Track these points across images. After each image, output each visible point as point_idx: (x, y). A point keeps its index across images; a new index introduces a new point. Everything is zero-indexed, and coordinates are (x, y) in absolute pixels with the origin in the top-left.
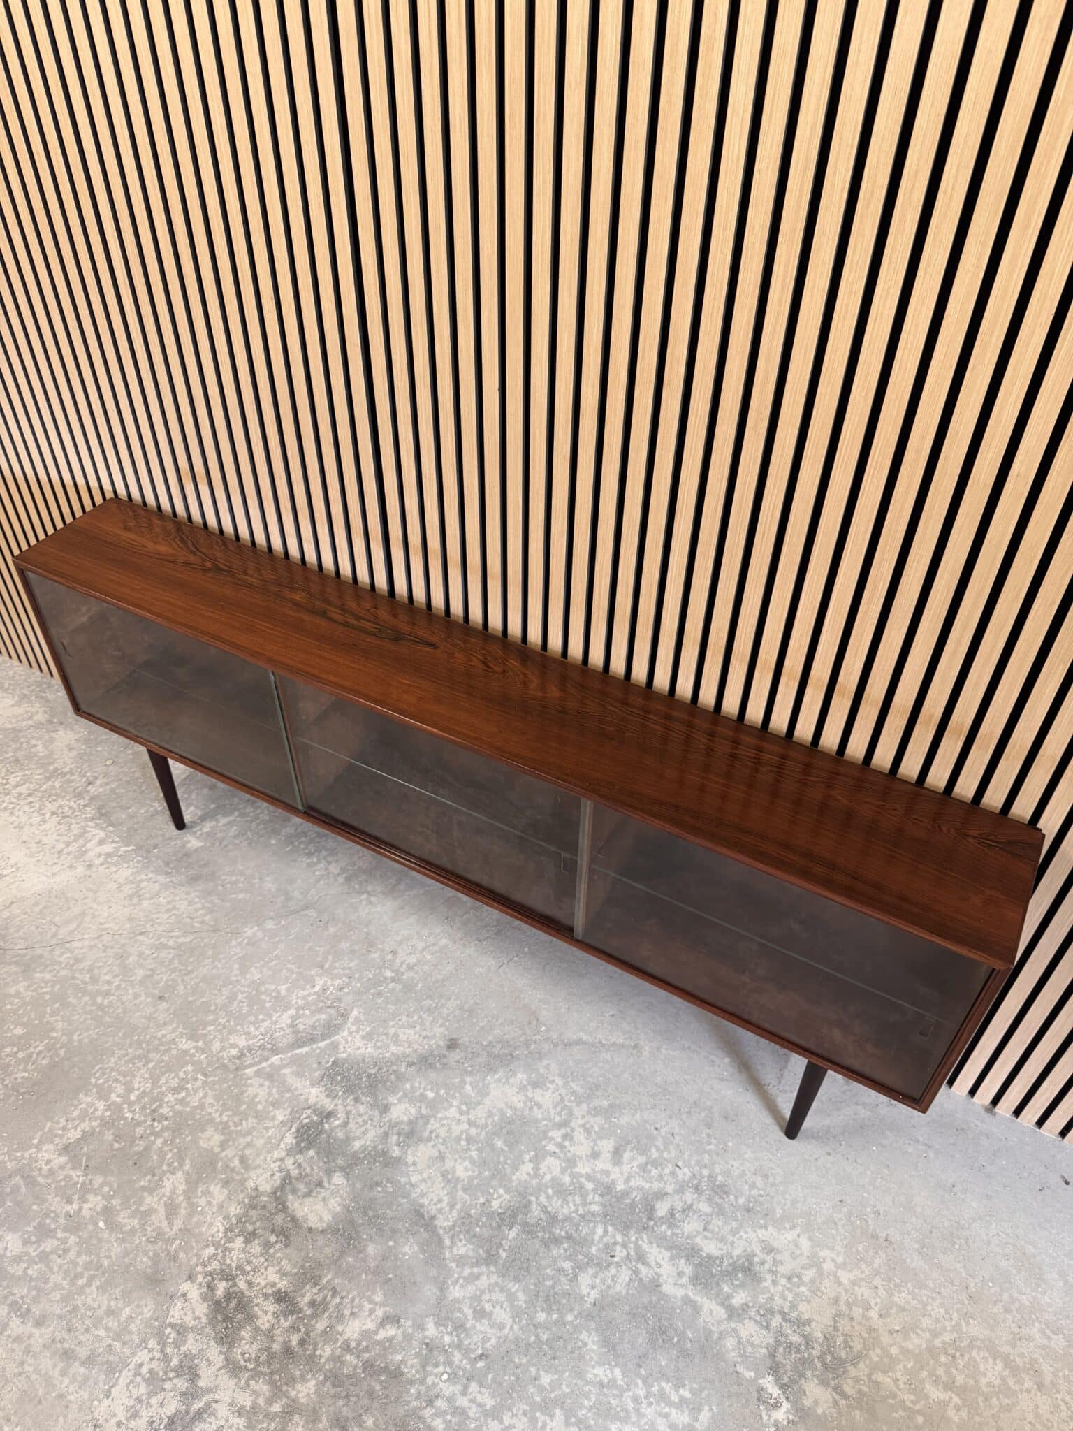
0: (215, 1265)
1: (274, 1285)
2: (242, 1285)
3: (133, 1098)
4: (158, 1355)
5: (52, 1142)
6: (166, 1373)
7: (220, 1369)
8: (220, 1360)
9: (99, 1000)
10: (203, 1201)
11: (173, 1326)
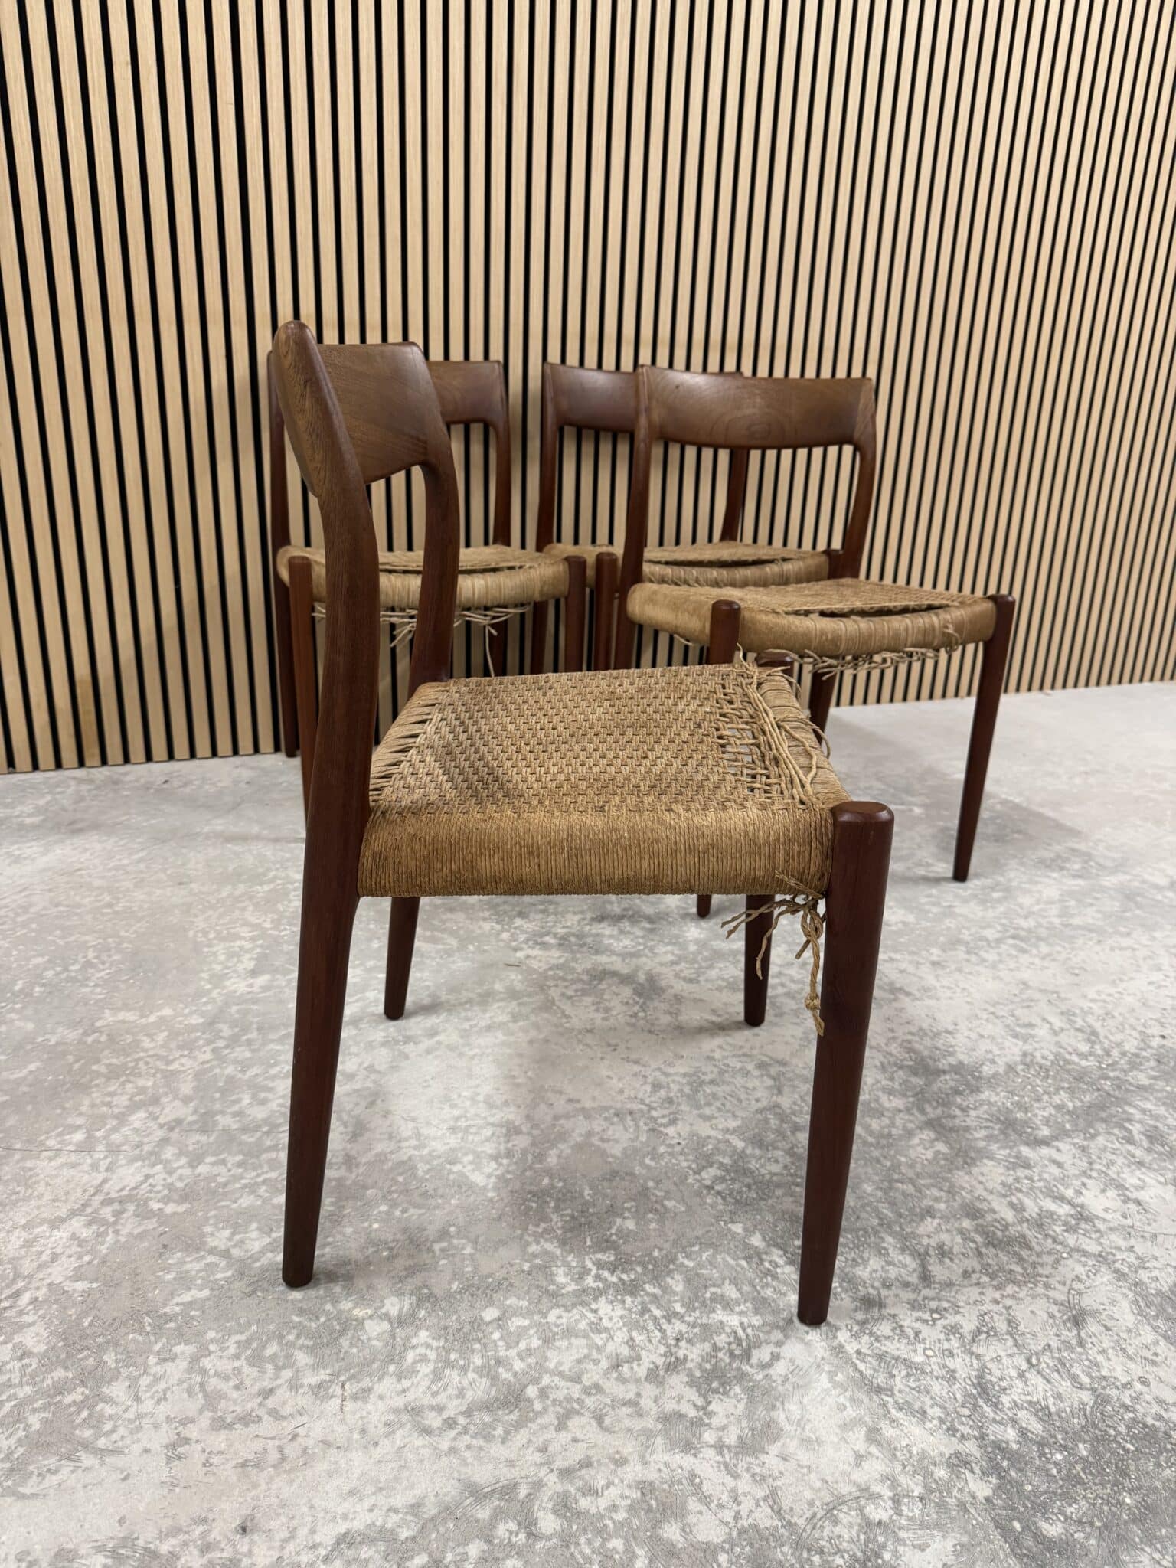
0: (522, 937)
1: (584, 919)
2: (561, 931)
3: (268, 925)
4: (566, 984)
5: (230, 978)
6: (590, 984)
7: (623, 960)
8: (614, 958)
9: (105, 911)
10: (448, 925)
11: (551, 969)
